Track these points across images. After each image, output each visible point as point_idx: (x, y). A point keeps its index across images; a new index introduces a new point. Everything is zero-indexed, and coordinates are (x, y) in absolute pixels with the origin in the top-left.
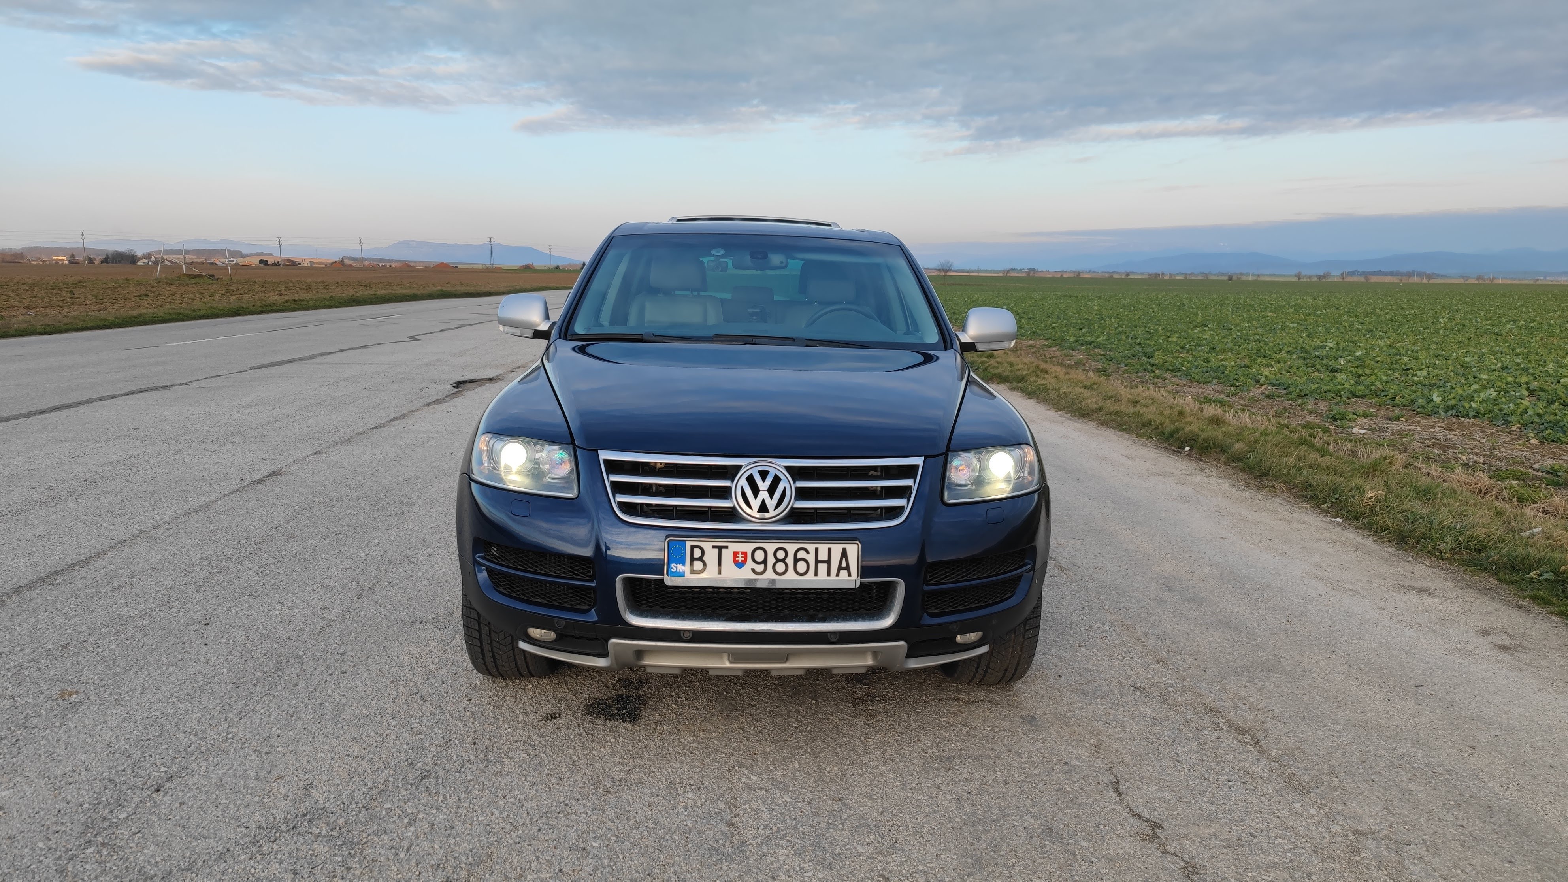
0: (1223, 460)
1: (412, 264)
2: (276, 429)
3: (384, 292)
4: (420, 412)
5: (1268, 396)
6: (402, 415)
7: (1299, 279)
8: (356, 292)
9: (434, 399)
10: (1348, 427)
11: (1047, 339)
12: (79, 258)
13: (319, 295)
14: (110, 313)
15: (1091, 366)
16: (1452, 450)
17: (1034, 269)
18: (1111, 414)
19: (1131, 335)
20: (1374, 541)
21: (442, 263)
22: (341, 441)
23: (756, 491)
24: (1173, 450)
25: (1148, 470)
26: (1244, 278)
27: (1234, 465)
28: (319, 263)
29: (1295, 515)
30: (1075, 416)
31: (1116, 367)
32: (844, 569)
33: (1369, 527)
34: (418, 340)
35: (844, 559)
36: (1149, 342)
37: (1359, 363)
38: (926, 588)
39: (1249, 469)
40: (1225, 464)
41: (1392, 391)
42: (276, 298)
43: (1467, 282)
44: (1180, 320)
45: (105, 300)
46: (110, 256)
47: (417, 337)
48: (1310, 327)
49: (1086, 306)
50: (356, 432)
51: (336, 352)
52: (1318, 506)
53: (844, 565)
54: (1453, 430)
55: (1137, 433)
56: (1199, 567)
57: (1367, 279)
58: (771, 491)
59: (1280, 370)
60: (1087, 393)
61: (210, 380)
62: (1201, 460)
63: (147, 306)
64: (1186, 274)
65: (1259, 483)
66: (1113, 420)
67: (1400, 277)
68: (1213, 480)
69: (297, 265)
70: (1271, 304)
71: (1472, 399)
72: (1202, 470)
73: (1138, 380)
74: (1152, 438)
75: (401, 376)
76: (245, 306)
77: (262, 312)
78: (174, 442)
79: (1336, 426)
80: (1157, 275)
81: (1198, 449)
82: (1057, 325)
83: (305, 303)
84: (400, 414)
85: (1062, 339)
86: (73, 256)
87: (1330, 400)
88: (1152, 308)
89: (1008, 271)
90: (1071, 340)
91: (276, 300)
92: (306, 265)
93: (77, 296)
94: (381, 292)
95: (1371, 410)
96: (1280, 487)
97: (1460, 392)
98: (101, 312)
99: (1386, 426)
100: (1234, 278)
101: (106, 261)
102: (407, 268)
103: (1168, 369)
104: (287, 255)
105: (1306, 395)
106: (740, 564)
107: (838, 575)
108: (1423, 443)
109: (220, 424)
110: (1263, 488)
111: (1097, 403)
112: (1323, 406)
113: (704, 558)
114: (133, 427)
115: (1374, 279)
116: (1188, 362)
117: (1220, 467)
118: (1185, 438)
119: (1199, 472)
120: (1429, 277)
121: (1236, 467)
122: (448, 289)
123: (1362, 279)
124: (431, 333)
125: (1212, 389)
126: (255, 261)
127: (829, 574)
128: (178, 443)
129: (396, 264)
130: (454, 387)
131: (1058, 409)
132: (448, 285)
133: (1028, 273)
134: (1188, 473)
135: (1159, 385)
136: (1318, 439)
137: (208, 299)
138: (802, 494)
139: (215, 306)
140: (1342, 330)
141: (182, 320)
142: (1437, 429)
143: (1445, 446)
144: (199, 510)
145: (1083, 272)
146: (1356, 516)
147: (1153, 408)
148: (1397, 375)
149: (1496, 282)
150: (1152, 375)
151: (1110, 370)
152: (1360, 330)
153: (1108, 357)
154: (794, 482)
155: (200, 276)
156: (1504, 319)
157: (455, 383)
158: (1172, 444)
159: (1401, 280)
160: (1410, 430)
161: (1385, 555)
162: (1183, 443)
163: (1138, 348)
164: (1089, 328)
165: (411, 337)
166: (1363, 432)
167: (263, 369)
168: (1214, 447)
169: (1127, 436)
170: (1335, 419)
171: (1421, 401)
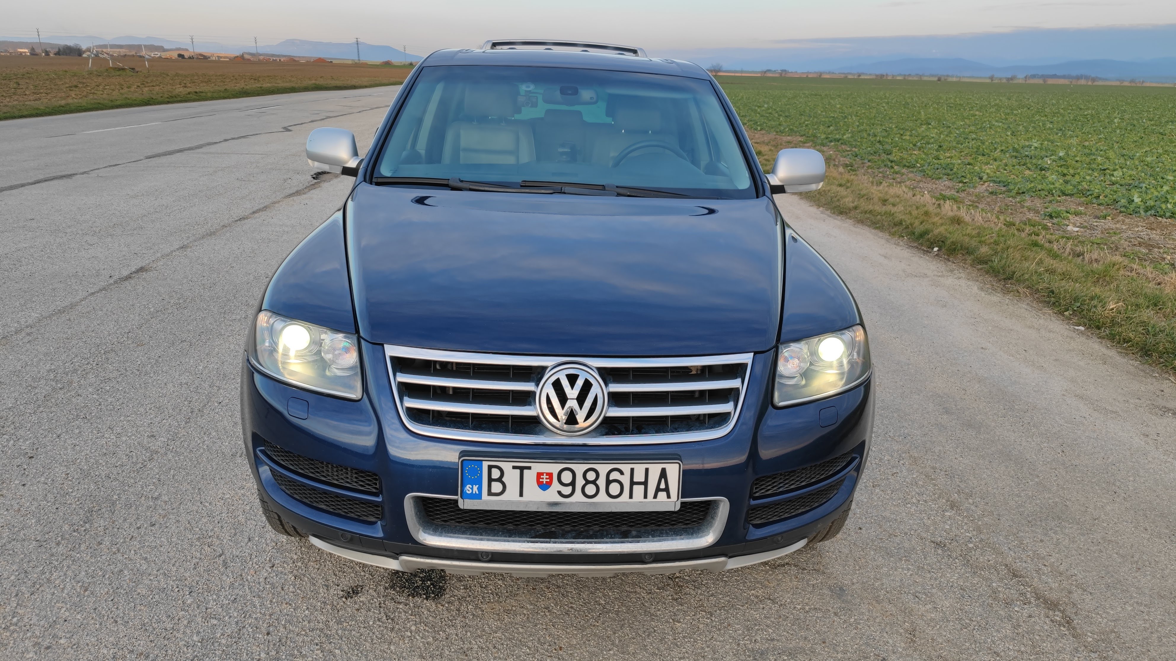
0: (969, 261)
1: (296, 59)
2: (154, 221)
3: (269, 85)
4: (281, 203)
5: (992, 193)
6: (265, 207)
7: (992, 81)
8: (246, 85)
9: (294, 190)
10: (1064, 225)
11: (802, 136)
12: (38, 51)
13: (217, 88)
14: (43, 103)
15: (839, 161)
16: (1156, 250)
17: (785, 71)
18: (866, 212)
19: (871, 133)
20: (1118, 352)
21: (320, 59)
22: (207, 234)
23: (563, 399)
24: (923, 250)
25: (904, 271)
26: (950, 79)
27: (980, 267)
28: (225, 57)
29: (1041, 321)
30: (834, 213)
31: (860, 162)
32: (662, 490)
33: (1111, 337)
34: (290, 131)
35: (663, 480)
36: (887, 140)
37: (1062, 163)
38: (753, 502)
39: (994, 272)
40: (971, 265)
41: (1097, 191)
42: (181, 89)
43: (1122, 85)
44: (908, 118)
45: (42, 91)
46: (61, 49)
47: (289, 128)
48: (1011, 126)
49: (829, 103)
50: (222, 224)
51: (220, 142)
52: (1061, 313)
53: (663, 486)
54: (1154, 229)
55: (890, 232)
56: (968, 384)
57: (1045, 81)
58: (581, 399)
59: (998, 167)
60: (842, 191)
61: (108, 169)
62: (949, 261)
63: (74, 96)
64: (905, 75)
65: (1004, 286)
66: (868, 218)
67: (1071, 80)
68: (963, 282)
69: (207, 59)
70: (977, 104)
71: (1167, 201)
72: (952, 271)
73: (880, 175)
74: (903, 237)
75: (269, 167)
76: (154, 97)
77: (168, 103)
78: (60, 235)
79: (1053, 224)
80: (882, 76)
81: (947, 250)
82: (809, 122)
83: (204, 94)
84: (263, 206)
85: (814, 136)
86: (33, 49)
87: (1044, 198)
88: (883, 107)
89: (765, 72)
90: (822, 137)
91: (180, 92)
92: (214, 59)
93: (21, 87)
94: (267, 85)
95: (1080, 208)
96: (1024, 292)
97: (1156, 194)
98: (36, 102)
99: (1095, 224)
100: (943, 79)
101: (58, 53)
102: (292, 62)
103: (905, 166)
104: (199, 50)
105: (1023, 193)
106: (544, 486)
107: (655, 497)
108: (1130, 242)
109: (106, 215)
110: (1009, 292)
111: (853, 203)
112: (1038, 203)
113: (503, 479)
114: (30, 217)
115: (1050, 81)
116: (922, 159)
117: (967, 268)
118: (934, 240)
119: (949, 274)
120: (1094, 80)
121: (981, 269)
122: (320, 83)
123: (1041, 81)
124: (302, 124)
125: (944, 185)
126: (175, 55)
127: (645, 497)
128: (63, 236)
129: (284, 59)
130: (314, 178)
131: (819, 206)
132: (322, 80)
133: (781, 74)
134: (939, 274)
135: (899, 180)
136: (1041, 237)
137: (126, 90)
138: (617, 399)
139: (129, 97)
140: (1038, 129)
141: (102, 109)
142: (1140, 229)
143: (1150, 246)
144: (61, 312)
145: (824, 73)
146: (1098, 326)
147: (900, 208)
148: (1096, 174)
149: (1145, 85)
150: (892, 171)
151: (856, 166)
152: (1052, 129)
153: (854, 154)
154: (606, 385)
155: (123, 69)
156: (1163, 120)
157: (315, 174)
158: (922, 244)
159: (1071, 82)
160: (1117, 228)
161: (1132, 369)
162: (932, 243)
163: (878, 145)
164: (836, 125)
165: (285, 128)
166: (1076, 229)
167: (157, 158)
168: (961, 249)
169: (881, 234)
170: (1051, 217)
171: (1123, 201)
